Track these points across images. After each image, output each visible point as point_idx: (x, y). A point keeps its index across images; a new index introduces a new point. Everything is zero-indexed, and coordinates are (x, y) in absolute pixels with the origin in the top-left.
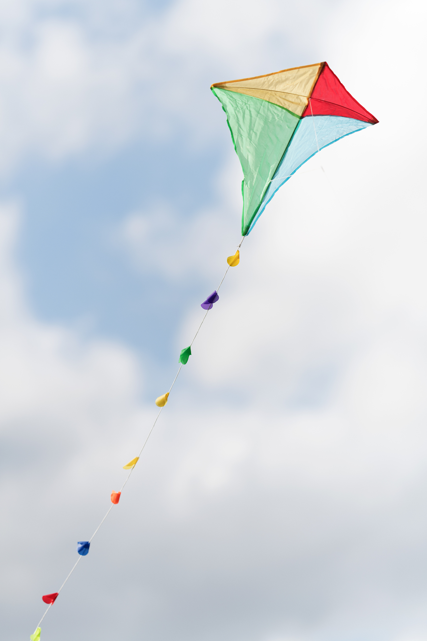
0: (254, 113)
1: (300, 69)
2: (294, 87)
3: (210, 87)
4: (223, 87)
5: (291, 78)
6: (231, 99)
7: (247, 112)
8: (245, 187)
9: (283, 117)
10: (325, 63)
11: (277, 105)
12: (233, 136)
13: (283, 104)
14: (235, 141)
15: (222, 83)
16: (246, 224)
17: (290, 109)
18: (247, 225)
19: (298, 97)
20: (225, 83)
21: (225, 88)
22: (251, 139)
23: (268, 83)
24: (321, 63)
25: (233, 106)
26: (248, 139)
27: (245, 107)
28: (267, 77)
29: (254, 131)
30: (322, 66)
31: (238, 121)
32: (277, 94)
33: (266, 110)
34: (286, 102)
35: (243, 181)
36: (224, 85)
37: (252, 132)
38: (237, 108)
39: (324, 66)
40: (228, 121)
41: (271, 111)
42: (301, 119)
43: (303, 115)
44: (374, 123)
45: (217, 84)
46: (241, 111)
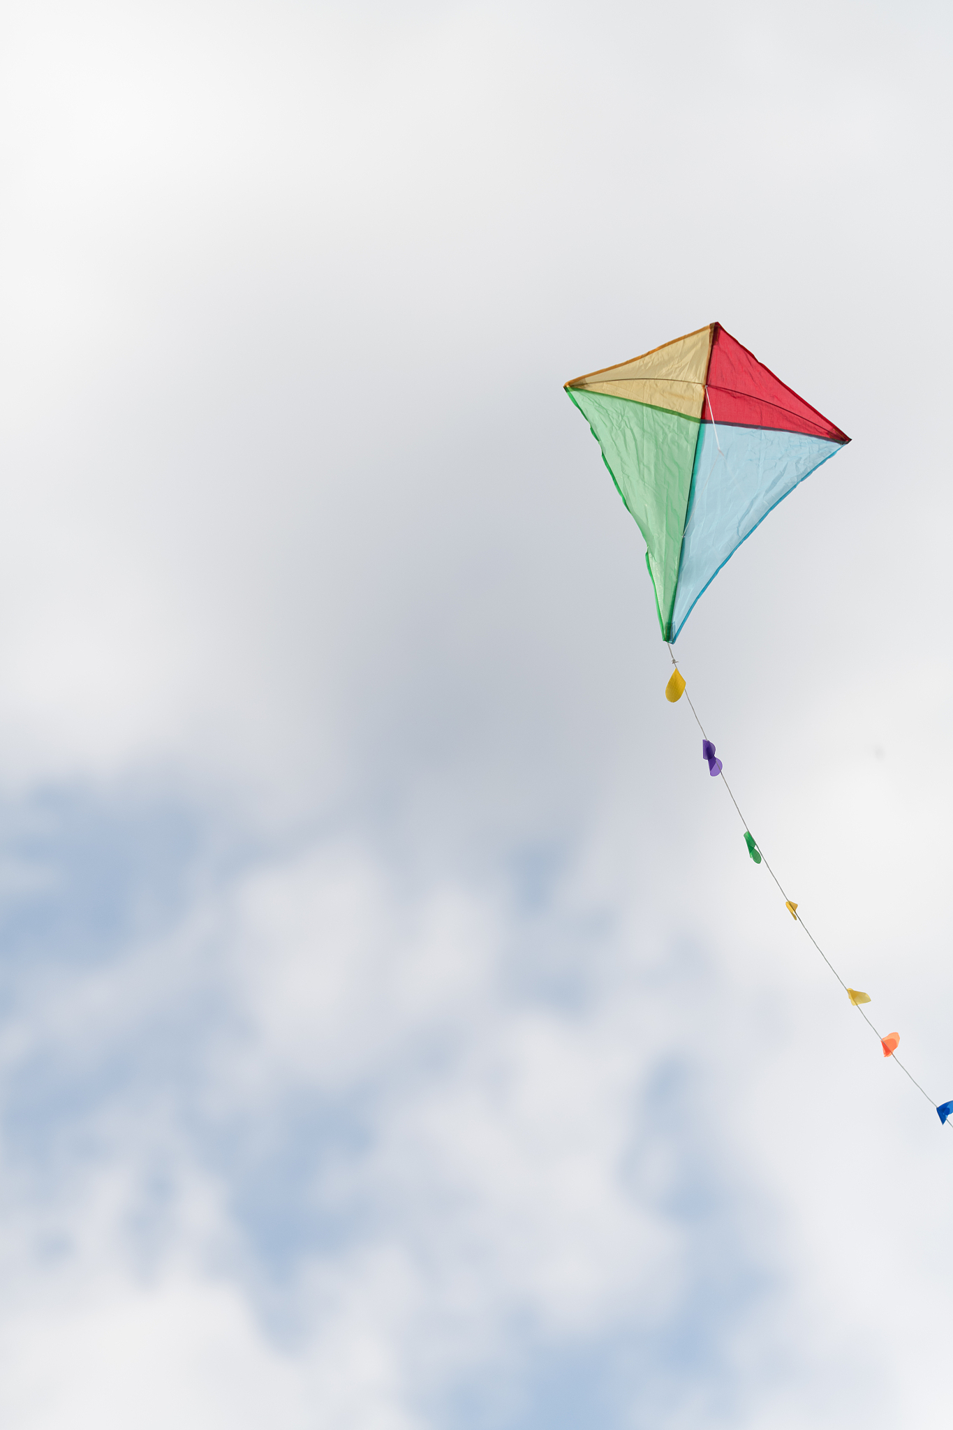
0: (636, 430)
1: (685, 340)
2: (682, 369)
3: (563, 385)
4: (583, 384)
5: (676, 356)
7: (628, 432)
8: (653, 564)
9: (678, 429)
10: (717, 324)
11: (663, 409)
12: (616, 483)
13: (672, 405)
14: (622, 490)
15: (579, 379)
16: (665, 621)
17: (682, 411)
18: (667, 621)
19: (689, 385)
20: (584, 377)
21: (585, 386)
22: (643, 479)
23: (645, 368)
24: (710, 325)
25: (606, 426)
26: (640, 481)
27: (623, 424)
28: (643, 359)
29: (645, 464)
30: (713, 329)
31: (619, 454)
32: (658, 385)
33: (652, 423)
34: (674, 399)
35: (647, 553)
36: (582, 381)
37: (642, 466)
38: (612, 428)
39: (716, 329)
40: (603, 454)
41: (658, 423)
42: (703, 425)
43: (704, 419)
44: (841, 442)
45: (572, 381)
46: (620, 433)
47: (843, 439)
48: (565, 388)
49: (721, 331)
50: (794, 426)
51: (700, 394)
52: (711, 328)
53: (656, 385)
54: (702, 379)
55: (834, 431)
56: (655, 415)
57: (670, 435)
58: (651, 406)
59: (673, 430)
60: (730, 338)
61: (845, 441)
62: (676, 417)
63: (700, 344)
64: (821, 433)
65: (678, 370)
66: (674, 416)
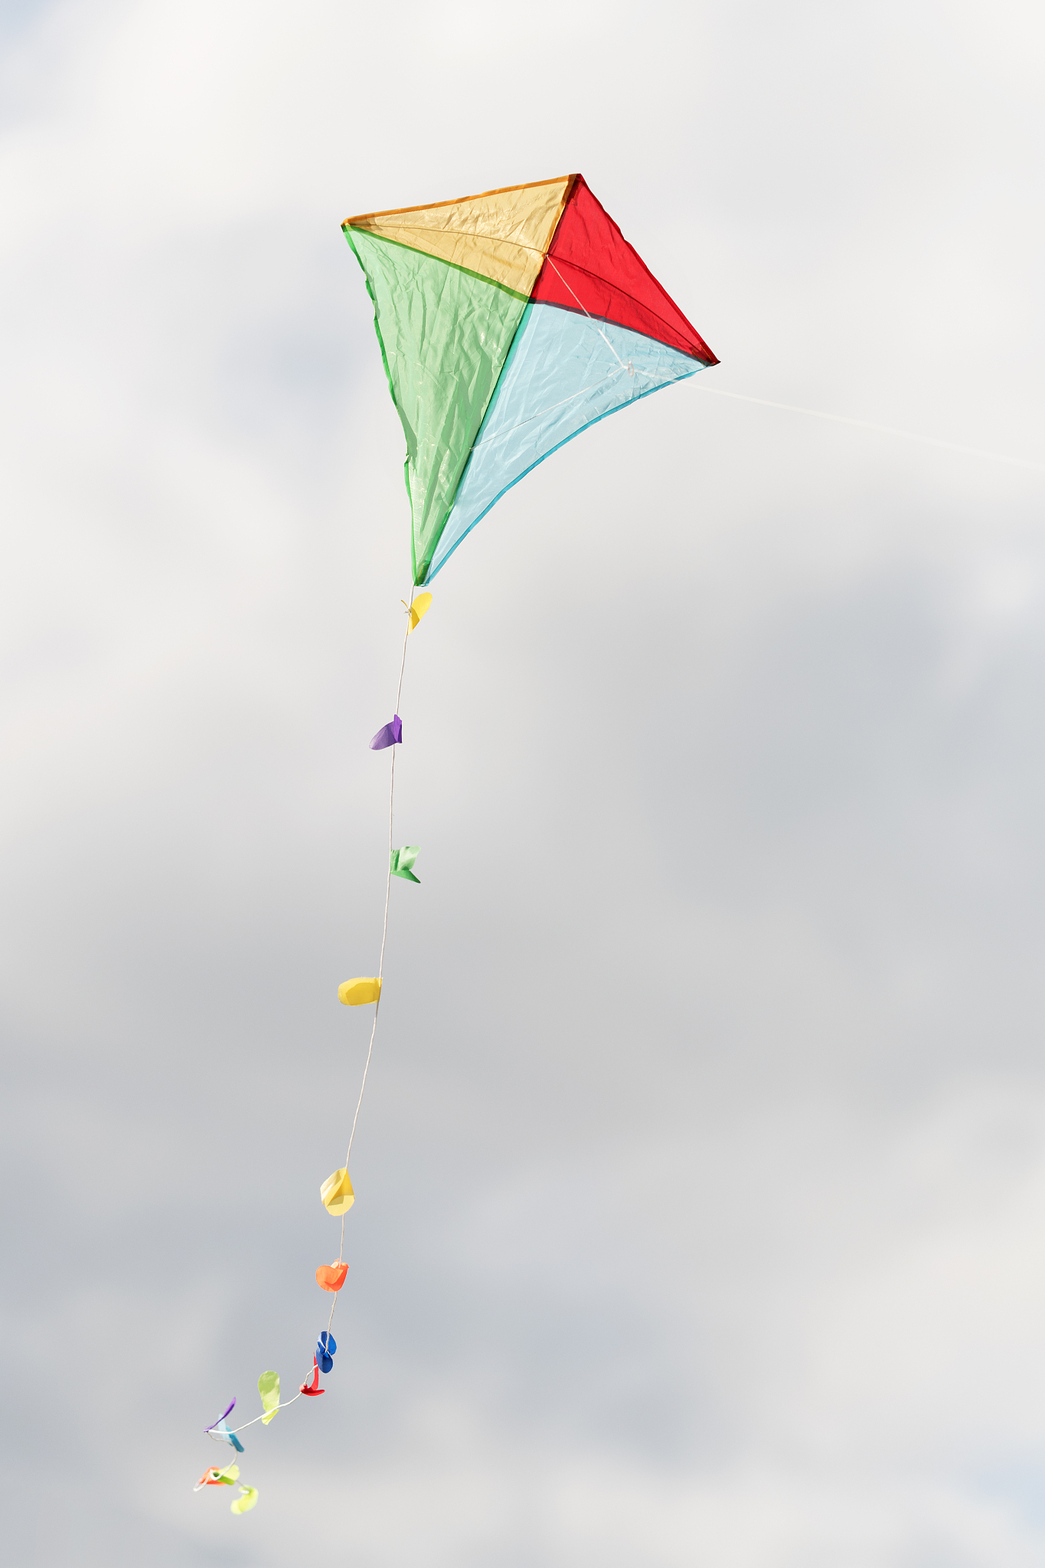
0: (431, 296)
1: (526, 190)
2: (514, 227)
3: (341, 223)
4: (370, 227)
5: (506, 209)
6: (386, 262)
7: (418, 297)
9: (492, 303)
10: (579, 176)
11: (477, 275)
12: (385, 358)
13: (491, 271)
14: (391, 371)
15: (365, 217)
17: (504, 282)
19: (520, 250)
20: (373, 216)
21: (372, 229)
22: (423, 362)
24: (570, 176)
25: (388, 283)
26: (420, 364)
27: (413, 285)
28: (459, 204)
29: (432, 342)
30: (572, 183)
31: (398, 322)
32: (478, 244)
33: (456, 291)
34: (497, 265)
35: (407, 462)
36: (370, 222)
37: (426, 345)
38: (396, 288)
39: (577, 183)
40: (376, 319)
41: (466, 292)
42: (530, 305)
43: (533, 297)
44: (706, 362)
45: (356, 219)
46: (405, 296)
47: (708, 358)
48: (343, 227)
49: (583, 188)
50: (648, 328)
51: (536, 264)
52: (569, 181)
53: (475, 244)
54: (541, 246)
55: (700, 347)
56: (463, 281)
57: (478, 311)
58: (461, 268)
59: (486, 304)
60: (592, 200)
61: (711, 362)
62: (493, 288)
63: (549, 198)
64: (683, 346)
65: (508, 228)
66: (491, 286)
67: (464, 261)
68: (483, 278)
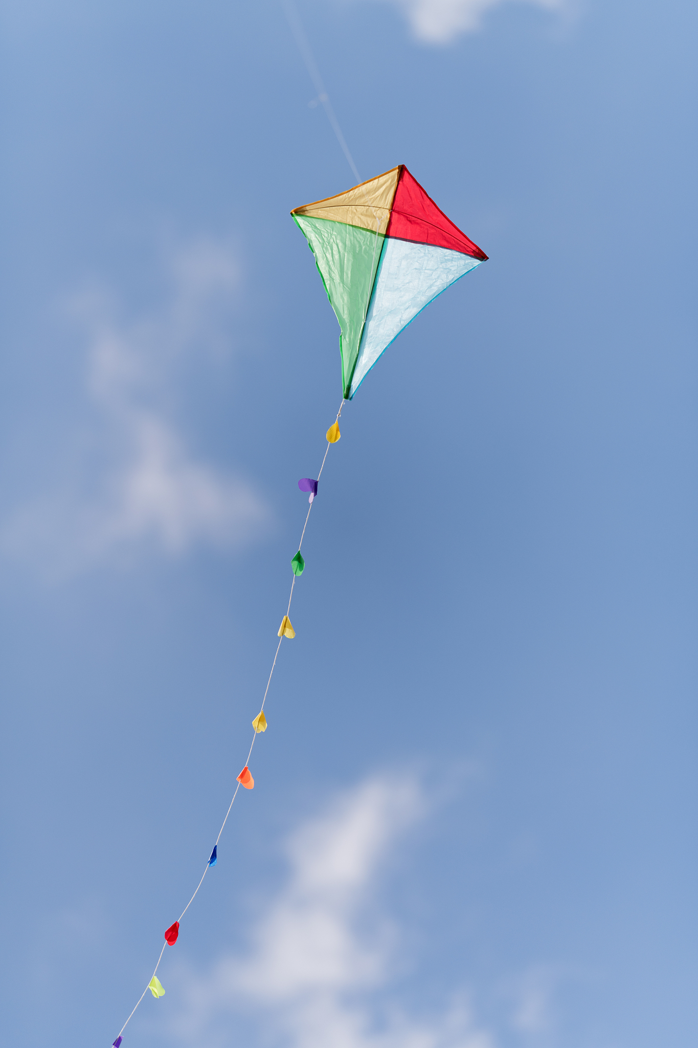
0: (340, 245)
1: (379, 178)
3: (290, 212)
4: (304, 211)
5: (372, 190)
6: (316, 230)
7: (334, 247)
9: (369, 242)
10: (404, 165)
11: (360, 228)
12: (324, 284)
13: (366, 224)
14: (328, 290)
15: (301, 207)
17: (374, 229)
20: (305, 206)
21: (306, 212)
23: (349, 199)
24: (400, 166)
25: (319, 242)
26: (341, 283)
27: (332, 241)
29: (345, 270)
30: (401, 169)
31: (328, 263)
32: (358, 210)
33: (352, 238)
34: (368, 220)
35: (341, 336)
36: (304, 209)
37: (343, 272)
38: (324, 244)
39: (403, 169)
40: (317, 263)
41: (356, 239)
42: (387, 239)
43: (387, 236)
44: (481, 259)
45: (297, 209)
46: (329, 248)
47: (482, 256)
48: (291, 214)
49: (406, 173)
50: (450, 245)
51: (387, 217)
52: (399, 168)
53: (356, 210)
54: (389, 206)
55: (477, 251)
56: (355, 233)
57: (363, 247)
58: (352, 226)
59: (367, 244)
60: (410, 177)
61: (484, 258)
62: (369, 233)
63: (390, 181)
64: (468, 251)
65: (372, 200)
66: (368, 232)
67: (353, 221)
68: (363, 229)
